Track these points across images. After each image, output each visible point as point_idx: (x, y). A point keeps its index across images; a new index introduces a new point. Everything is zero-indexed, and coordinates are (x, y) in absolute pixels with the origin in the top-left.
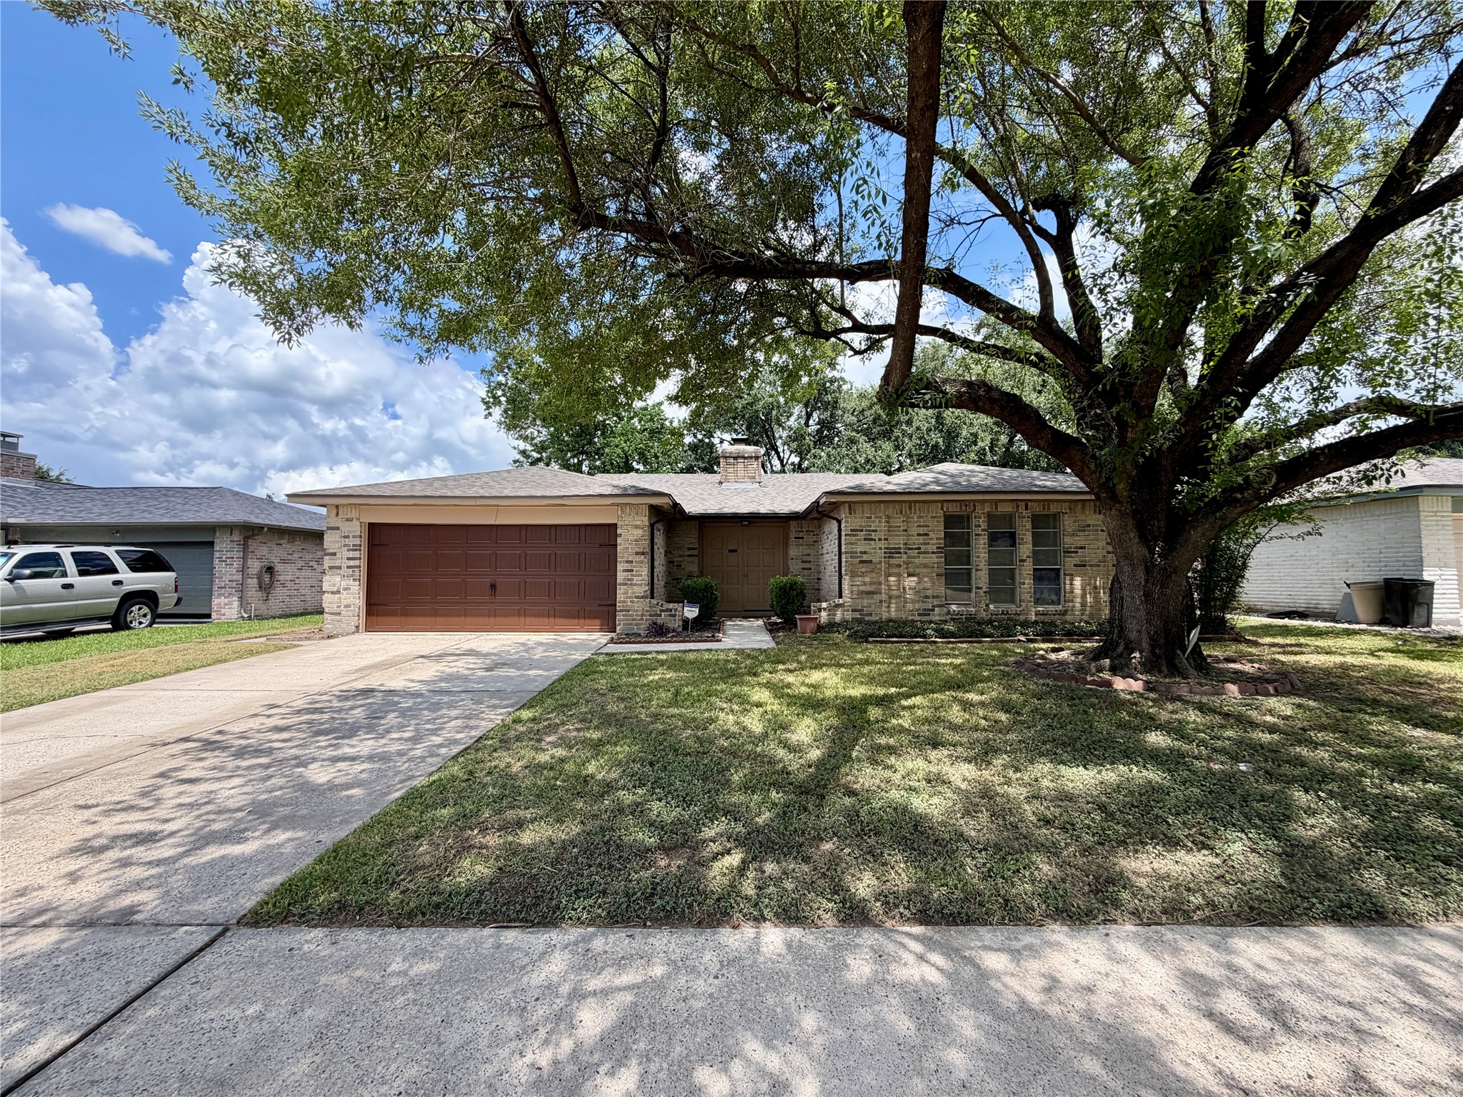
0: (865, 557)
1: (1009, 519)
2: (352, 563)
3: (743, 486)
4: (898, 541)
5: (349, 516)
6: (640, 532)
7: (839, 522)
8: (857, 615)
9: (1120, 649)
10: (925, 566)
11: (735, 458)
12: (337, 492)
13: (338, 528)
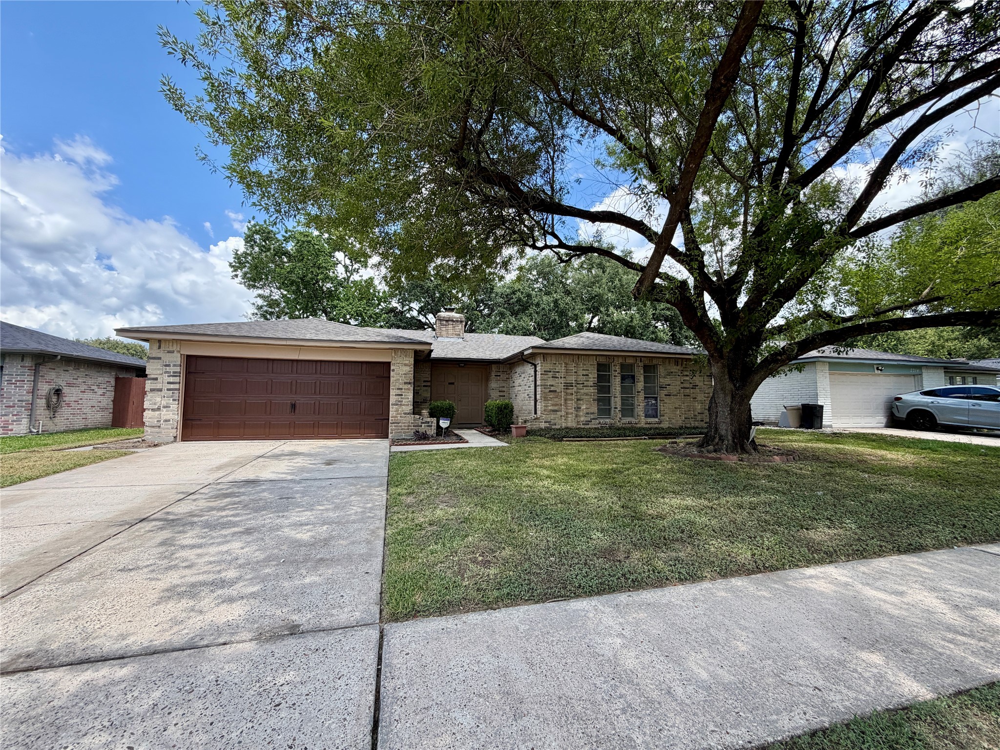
0: (552, 388)
1: (631, 367)
2: (172, 386)
3: (452, 340)
4: (572, 379)
5: (171, 349)
6: (408, 368)
7: (535, 366)
8: (547, 425)
10: (587, 394)
11: (447, 321)
13: (160, 358)
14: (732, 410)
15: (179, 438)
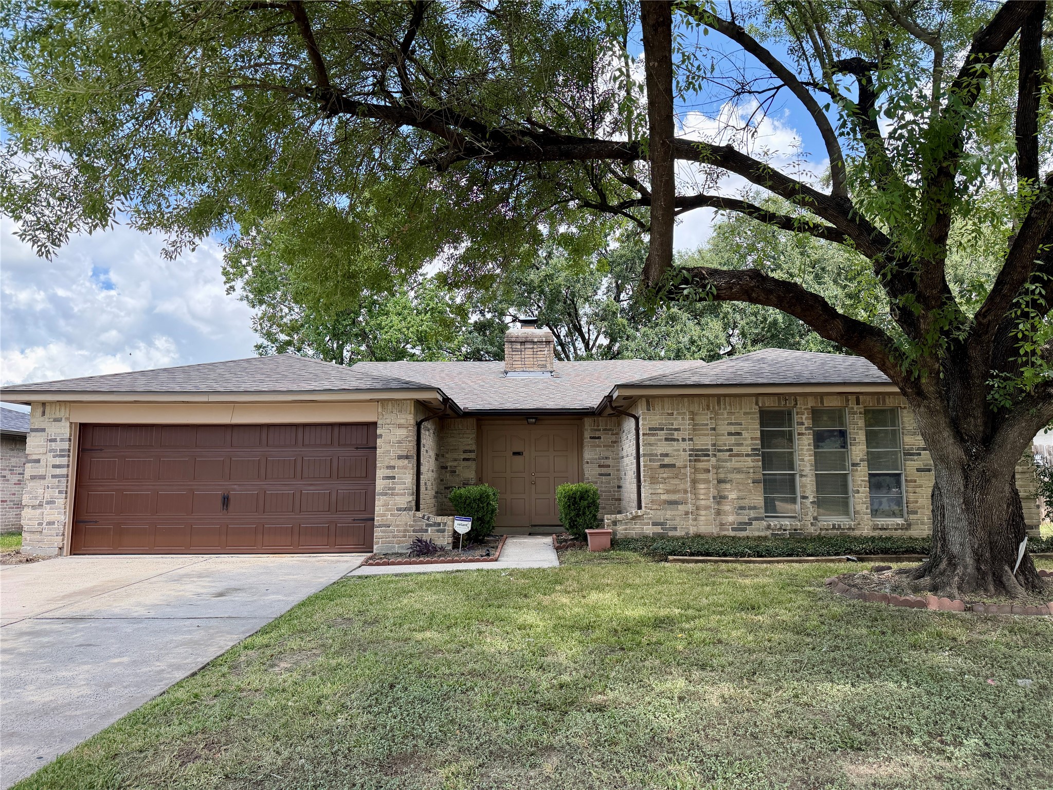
0: (667, 461)
1: (837, 415)
2: (58, 471)
3: (531, 376)
4: (704, 441)
5: (58, 416)
6: (403, 432)
7: (637, 420)
8: (658, 530)
9: (943, 565)
10: (738, 471)
11: (522, 343)
12: (45, 388)
13: (43, 430)
14: (967, 503)
15: (66, 549)
